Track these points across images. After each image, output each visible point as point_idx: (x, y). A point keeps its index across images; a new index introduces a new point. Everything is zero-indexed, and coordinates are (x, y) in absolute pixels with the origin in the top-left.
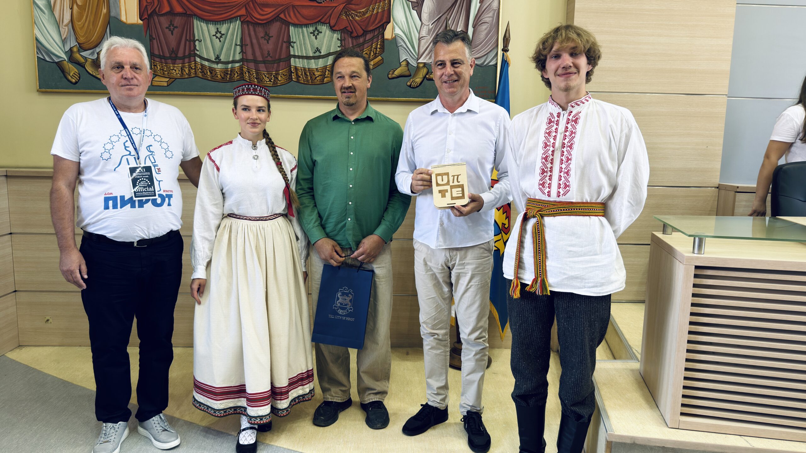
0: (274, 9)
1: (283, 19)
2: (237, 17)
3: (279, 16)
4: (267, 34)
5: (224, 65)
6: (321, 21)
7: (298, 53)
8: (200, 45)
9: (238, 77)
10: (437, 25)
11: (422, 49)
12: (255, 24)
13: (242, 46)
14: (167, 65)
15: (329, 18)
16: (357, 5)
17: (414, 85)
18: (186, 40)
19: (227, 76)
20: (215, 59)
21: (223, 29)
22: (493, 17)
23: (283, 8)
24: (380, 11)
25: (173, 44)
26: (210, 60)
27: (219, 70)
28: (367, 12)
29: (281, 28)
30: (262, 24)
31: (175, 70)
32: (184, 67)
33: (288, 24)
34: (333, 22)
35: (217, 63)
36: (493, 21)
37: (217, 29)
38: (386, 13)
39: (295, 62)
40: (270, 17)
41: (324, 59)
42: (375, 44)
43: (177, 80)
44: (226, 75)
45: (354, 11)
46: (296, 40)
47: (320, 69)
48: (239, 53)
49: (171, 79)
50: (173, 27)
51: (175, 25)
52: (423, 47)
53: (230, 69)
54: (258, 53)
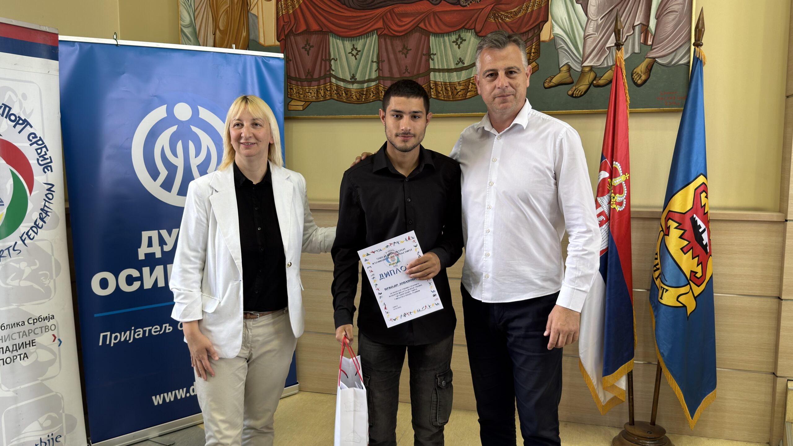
0: (413, 18)
1: (423, 29)
2: (374, 30)
3: (420, 25)
4: (404, 47)
5: (360, 85)
6: (465, 27)
7: (438, 66)
8: (335, 64)
9: (374, 97)
10: (608, 19)
11: (589, 49)
12: (394, 37)
13: (378, 63)
14: (303, 87)
15: (475, 22)
16: (508, 4)
17: (577, 93)
18: (322, 59)
19: (362, 97)
20: (351, 79)
21: (359, 45)
22: (683, 4)
23: (423, 16)
24: (535, 8)
25: (309, 65)
26: (346, 80)
27: (354, 90)
28: (519, 11)
29: (420, 40)
30: (400, 36)
31: (311, 93)
32: (319, 89)
33: (428, 34)
34: (478, 28)
35: (353, 83)
36: (683, 8)
37: (353, 45)
38: (543, 10)
39: (435, 76)
40: (409, 28)
41: (467, 70)
42: (529, 48)
43: (312, 103)
44: (362, 95)
45: (503, 11)
46: (437, 51)
47: (463, 82)
48: (376, 71)
49: (307, 103)
50: (309, 47)
51: (311, 45)
52: (590, 47)
53: (365, 89)
54: (395, 70)
